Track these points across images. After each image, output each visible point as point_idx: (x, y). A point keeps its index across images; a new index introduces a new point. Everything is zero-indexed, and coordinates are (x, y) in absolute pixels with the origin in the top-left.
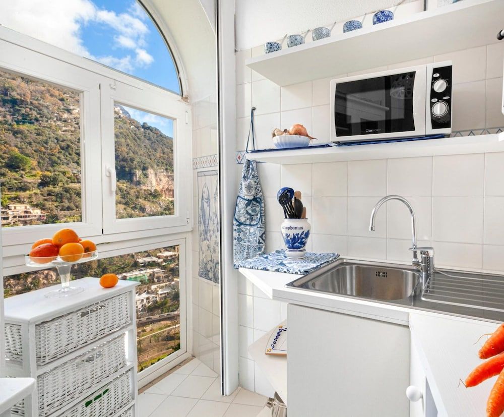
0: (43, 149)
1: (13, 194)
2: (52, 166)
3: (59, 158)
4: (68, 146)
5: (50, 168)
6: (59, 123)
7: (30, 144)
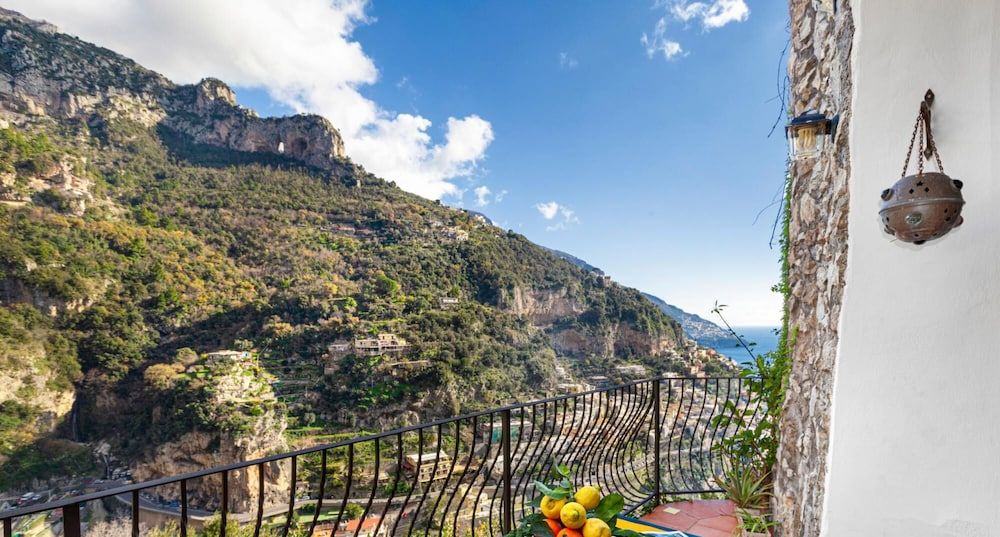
0: (406, 271)
1: (381, 323)
2: (415, 289)
3: (420, 279)
4: (428, 265)
5: (413, 292)
6: (419, 239)
7: (394, 265)
